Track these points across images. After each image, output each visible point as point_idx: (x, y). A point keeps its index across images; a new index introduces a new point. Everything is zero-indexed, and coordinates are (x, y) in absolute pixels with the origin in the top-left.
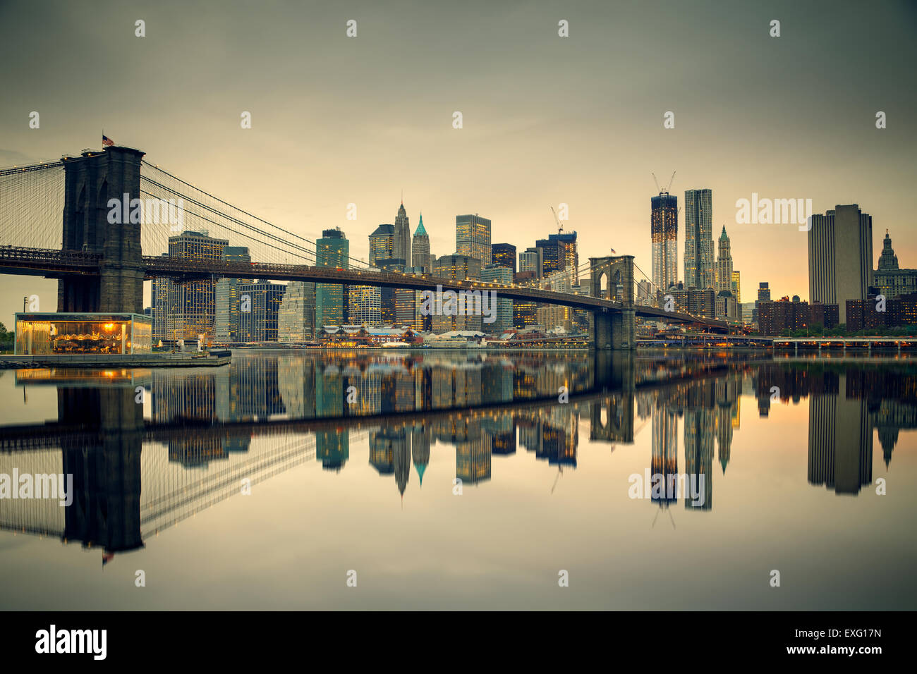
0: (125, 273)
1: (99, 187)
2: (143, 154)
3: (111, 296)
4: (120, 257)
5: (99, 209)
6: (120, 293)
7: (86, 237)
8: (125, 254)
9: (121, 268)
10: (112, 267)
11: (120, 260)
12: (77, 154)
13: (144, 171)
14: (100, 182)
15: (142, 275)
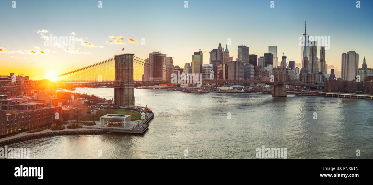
0: (130, 87)
1: (123, 64)
2: (134, 55)
3: (126, 94)
4: (128, 83)
5: (123, 70)
6: (129, 93)
7: (120, 77)
8: (130, 82)
9: (129, 86)
10: (126, 86)
11: (128, 84)
12: (118, 54)
13: (134, 58)
14: (123, 62)
15: (133, 87)
